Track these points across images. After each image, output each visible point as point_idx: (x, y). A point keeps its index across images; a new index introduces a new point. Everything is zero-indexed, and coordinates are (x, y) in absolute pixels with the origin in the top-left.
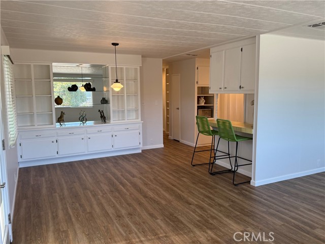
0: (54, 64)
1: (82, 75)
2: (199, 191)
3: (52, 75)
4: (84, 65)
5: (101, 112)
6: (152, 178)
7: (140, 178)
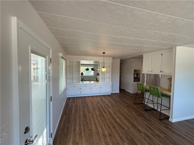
0: (81, 61)
1: (91, 65)
2: (143, 122)
3: (80, 65)
4: (92, 61)
5: (97, 78)
6: (117, 110)
7: (112, 109)
